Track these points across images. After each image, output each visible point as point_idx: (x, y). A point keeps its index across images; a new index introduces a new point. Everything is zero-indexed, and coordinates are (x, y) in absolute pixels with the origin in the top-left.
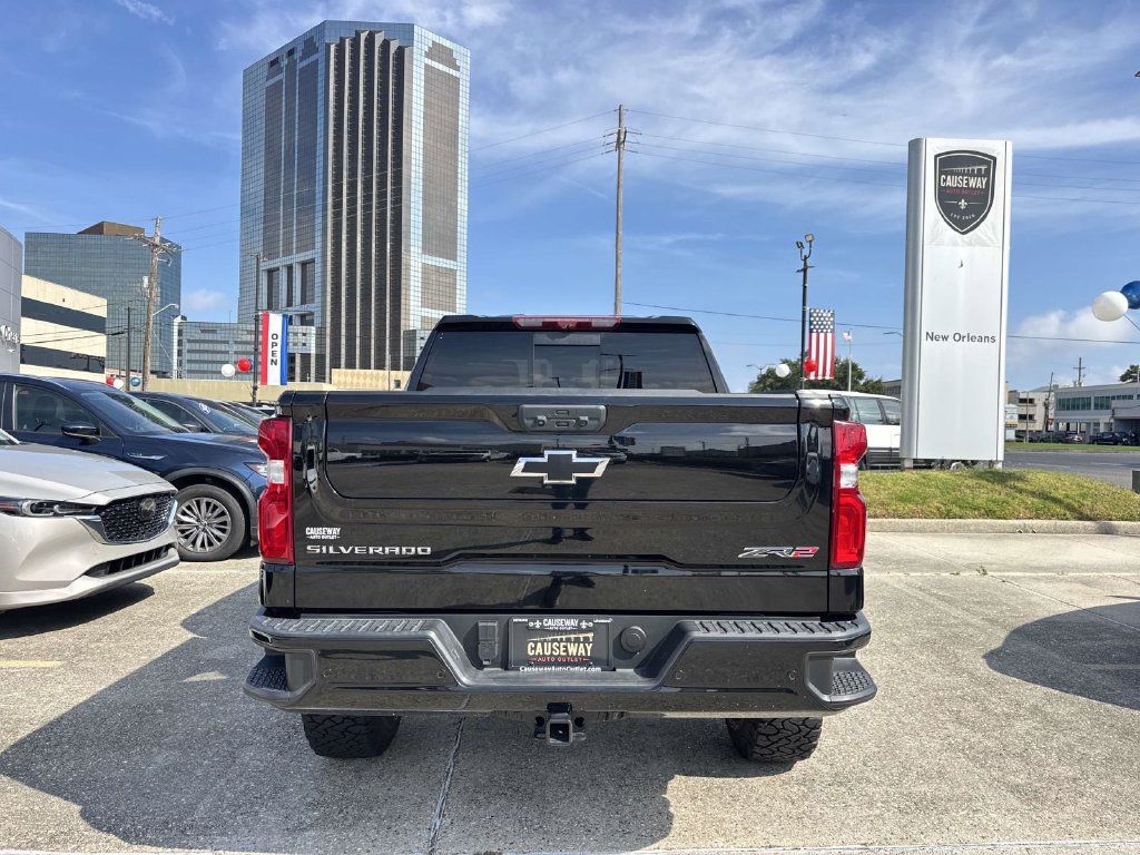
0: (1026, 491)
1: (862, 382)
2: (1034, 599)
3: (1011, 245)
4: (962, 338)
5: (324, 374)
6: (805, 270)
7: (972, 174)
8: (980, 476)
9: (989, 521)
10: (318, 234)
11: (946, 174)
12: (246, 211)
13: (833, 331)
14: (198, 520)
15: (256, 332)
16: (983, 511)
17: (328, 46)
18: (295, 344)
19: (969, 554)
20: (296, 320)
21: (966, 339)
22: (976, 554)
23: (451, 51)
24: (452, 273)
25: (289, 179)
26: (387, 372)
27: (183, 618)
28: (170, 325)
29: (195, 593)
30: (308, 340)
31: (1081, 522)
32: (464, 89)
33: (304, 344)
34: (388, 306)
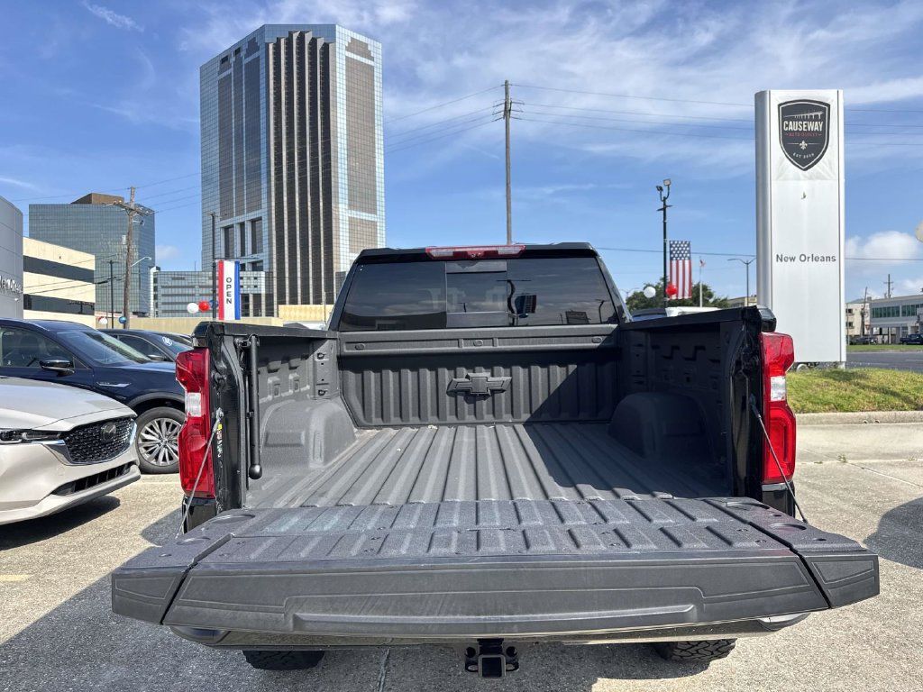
0: (868, 387)
1: (711, 300)
2: (893, 484)
3: (845, 178)
4: (807, 259)
5: (273, 309)
6: (664, 209)
7: (811, 119)
8: (827, 376)
9: (838, 414)
10: (264, 196)
11: (789, 120)
12: (206, 180)
13: (689, 259)
14: (160, 438)
15: (214, 278)
16: (832, 405)
17: (267, 45)
18: (249, 286)
19: (826, 444)
20: (248, 267)
21: (810, 259)
22: (833, 444)
23: (367, 45)
24: (374, 224)
25: (239, 153)
26: (322, 306)
27: (143, 528)
28: (147, 274)
29: (156, 503)
30: (258, 283)
31: (917, 412)
32: (378, 74)
33: (256, 286)
34: (322, 252)
